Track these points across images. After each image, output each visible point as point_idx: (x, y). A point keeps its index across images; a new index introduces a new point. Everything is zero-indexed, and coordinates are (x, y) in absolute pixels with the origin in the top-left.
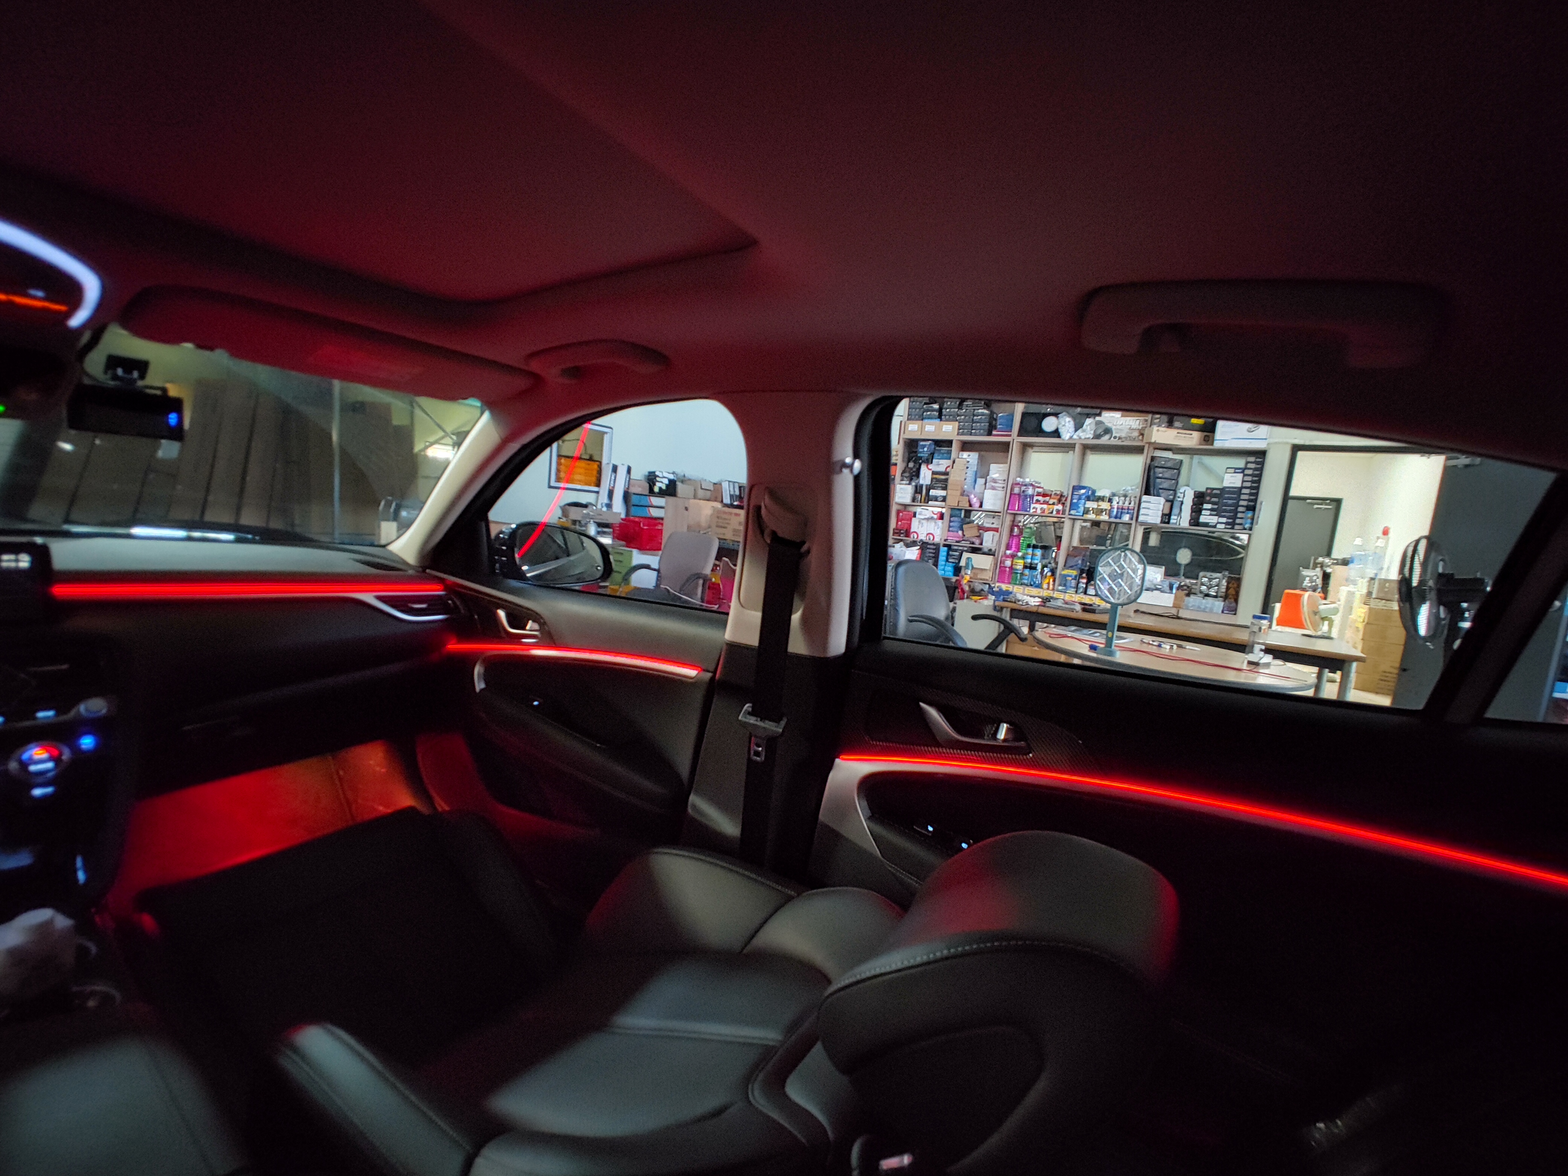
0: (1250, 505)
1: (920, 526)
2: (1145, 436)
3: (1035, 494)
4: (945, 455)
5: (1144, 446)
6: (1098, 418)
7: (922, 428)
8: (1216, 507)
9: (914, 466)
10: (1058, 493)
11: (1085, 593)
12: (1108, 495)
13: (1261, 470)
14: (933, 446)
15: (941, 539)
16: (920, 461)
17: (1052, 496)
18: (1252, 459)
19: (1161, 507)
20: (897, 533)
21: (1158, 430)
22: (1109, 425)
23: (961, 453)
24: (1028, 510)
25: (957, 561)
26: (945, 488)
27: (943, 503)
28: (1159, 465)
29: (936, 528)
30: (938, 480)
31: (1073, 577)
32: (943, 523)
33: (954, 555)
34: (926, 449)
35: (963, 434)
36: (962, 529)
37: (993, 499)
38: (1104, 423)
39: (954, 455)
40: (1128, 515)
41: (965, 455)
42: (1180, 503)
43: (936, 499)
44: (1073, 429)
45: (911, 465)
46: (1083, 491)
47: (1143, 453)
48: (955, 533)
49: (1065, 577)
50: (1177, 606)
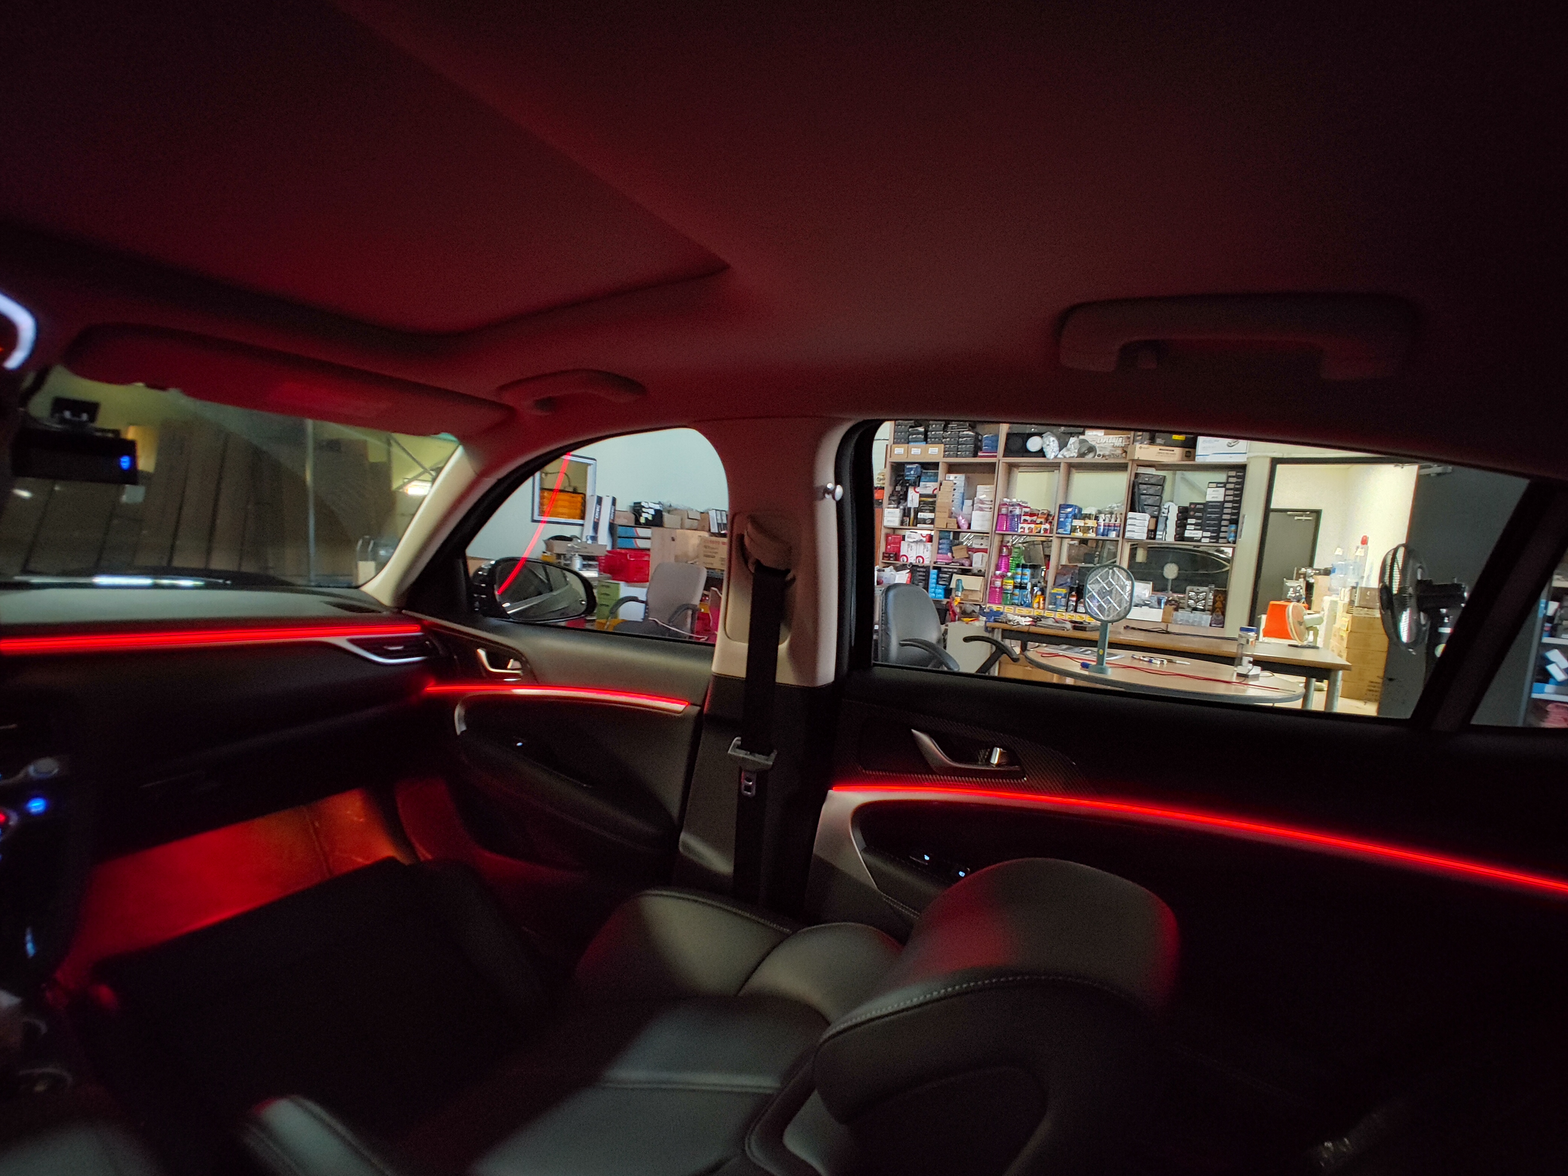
0: (1233, 519)
1: (909, 549)
2: (1128, 453)
3: (1023, 514)
4: (932, 478)
5: (1127, 463)
6: (1081, 437)
7: (908, 451)
8: (1199, 521)
9: (901, 489)
10: (1045, 512)
11: (1075, 611)
12: (1094, 513)
13: (1242, 484)
14: (919, 470)
15: (930, 562)
16: (908, 484)
17: (1039, 516)
18: (1233, 473)
19: (1147, 523)
20: (886, 557)
21: (1141, 448)
22: (1093, 443)
23: (947, 475)
24: (1016, 530)
25: (947, 584)
26: (932, 511)
27: (932, 526)
28: (1143, 482)
29: (925, 550)
30: (926, 503)
31: (1063, 596)
32: (932, 545)
33: (944, 578)
34: (912, 472)
35: (949, 456)
36: (951, 552)
37: (981, 521)
38: (1088, 442)
39: (940, 478)
40: (1114, 532)
41: (952, 477)
42: (1165, 518)
43: (924, 521)
44: (1058, 449)
45: (898, 488)
46: (1069, 510)
47: (1126, 470)
48: (945, 556)
49: (1054, 595)
50: (1166, 621)
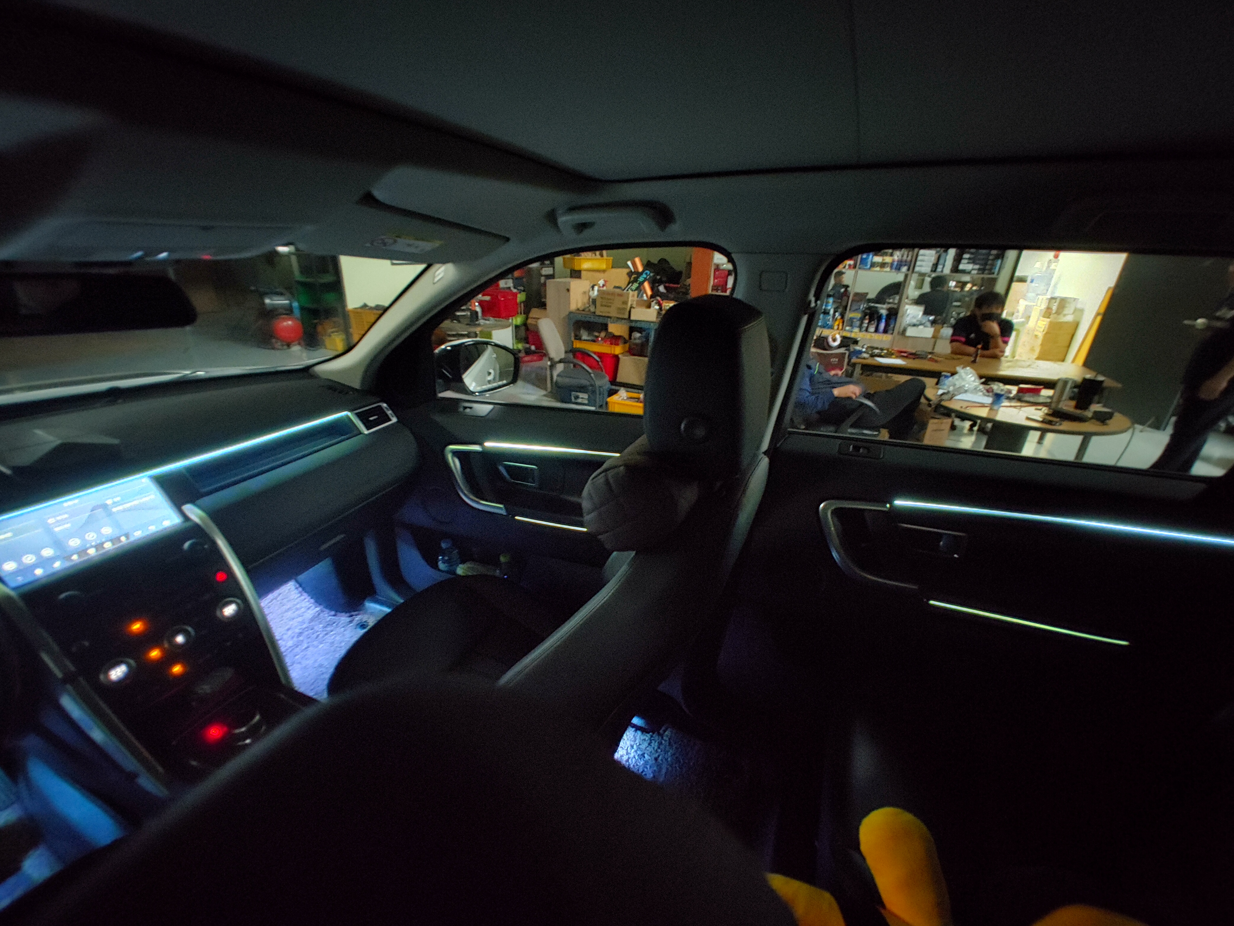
0: (998, 254)
8: (972, 256)
11: (867, 330)
19: (931, 259)
31: (858, 319)
40: (906, 267)
49: (851, 320)
50: (935, 337)
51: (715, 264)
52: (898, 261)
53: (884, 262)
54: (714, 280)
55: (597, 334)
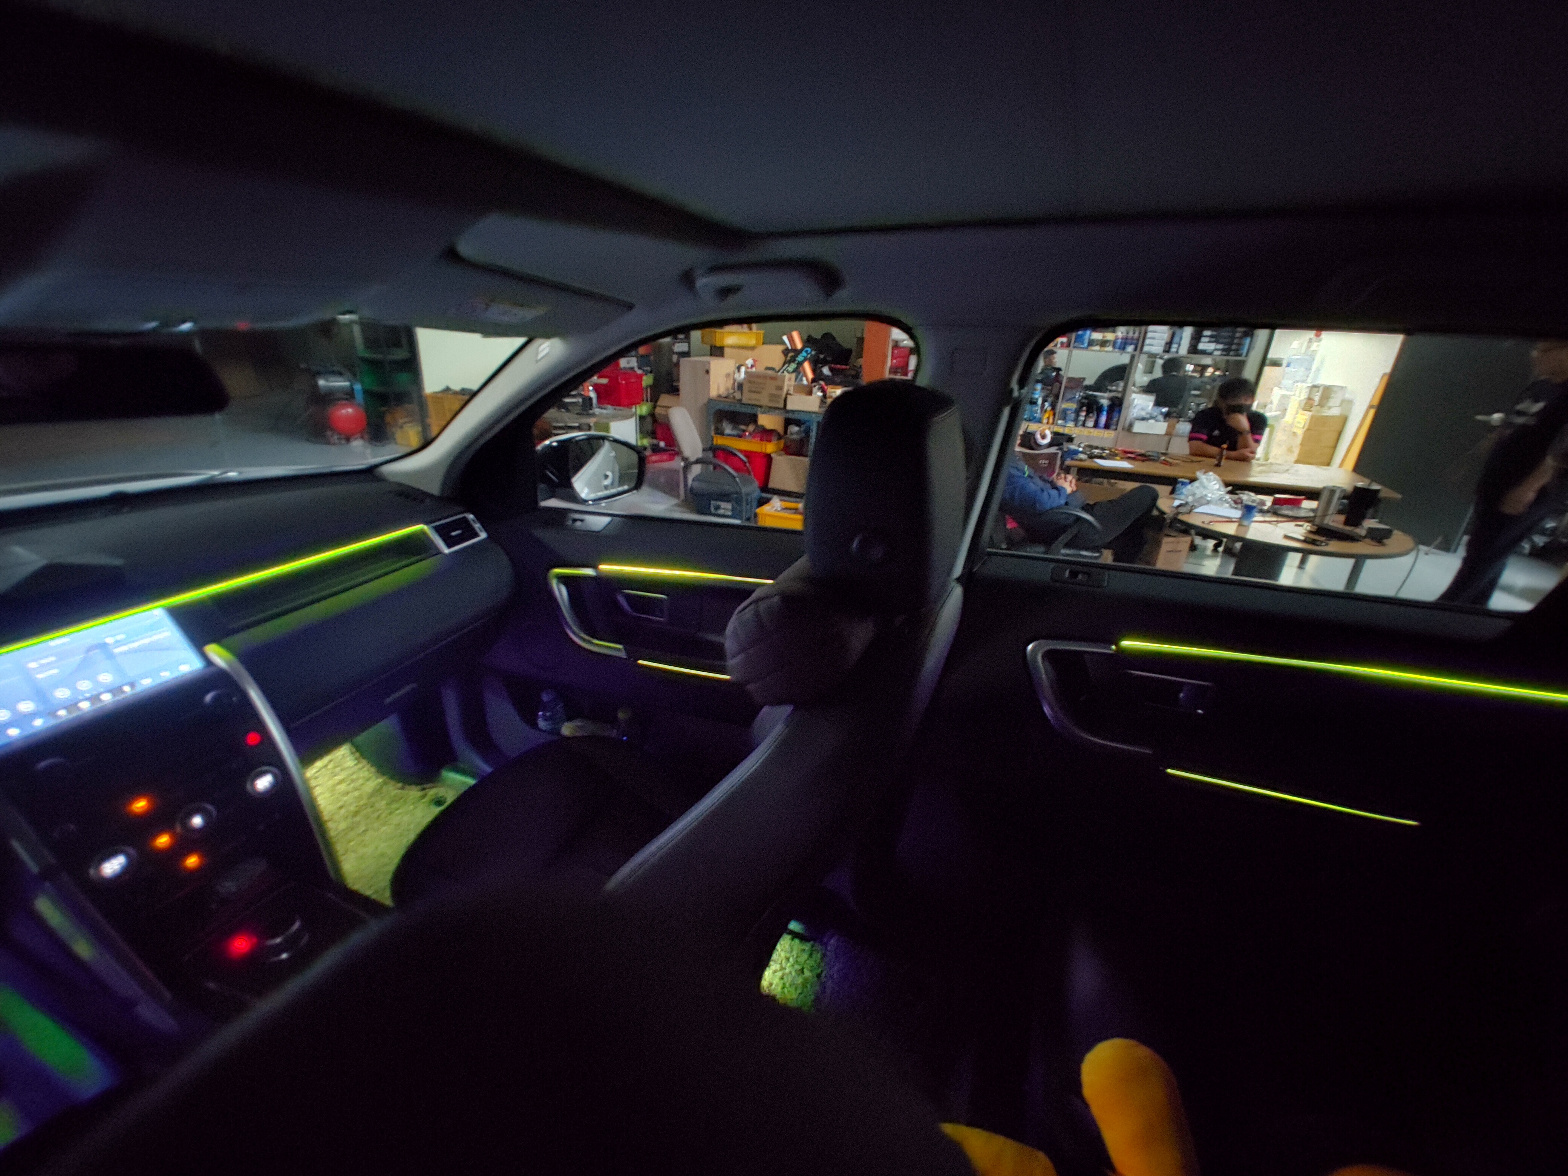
8: (1214, 333)
11: (1084, 425)
19: (1163, 336)
31: (1073, 411)
40: (1132, 346)
49: (1065, 411)
50: (1169, 434)
51: (893, 340)
52: (1122, 339)
53: (1106, 339)
54: (892, 360)
55: (743, 427)
